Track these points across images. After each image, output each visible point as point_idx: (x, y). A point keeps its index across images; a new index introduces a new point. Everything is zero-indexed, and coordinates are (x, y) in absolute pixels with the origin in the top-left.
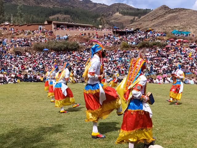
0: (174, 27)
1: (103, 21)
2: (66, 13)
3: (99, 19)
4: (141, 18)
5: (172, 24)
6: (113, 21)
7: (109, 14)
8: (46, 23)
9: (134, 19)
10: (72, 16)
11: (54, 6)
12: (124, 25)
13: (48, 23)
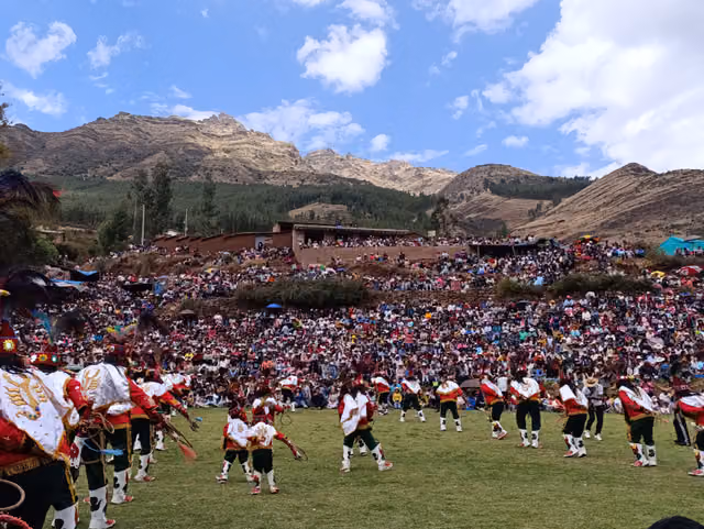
0: (673, 227)
1: (443, 217)
2: (335, 199)
3: (430, 212)
4: (560, 205)
5: (665, 219)
6: (472, 216)
7: (462, 197)
8: (276, 229)
9: (539, 206)
10: (353, 207)
11: (303, 181)
12: (510, 226)
13: (282, 228)
